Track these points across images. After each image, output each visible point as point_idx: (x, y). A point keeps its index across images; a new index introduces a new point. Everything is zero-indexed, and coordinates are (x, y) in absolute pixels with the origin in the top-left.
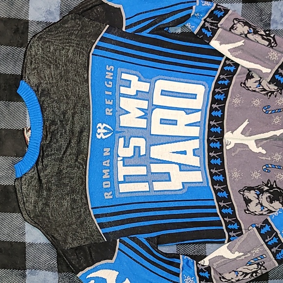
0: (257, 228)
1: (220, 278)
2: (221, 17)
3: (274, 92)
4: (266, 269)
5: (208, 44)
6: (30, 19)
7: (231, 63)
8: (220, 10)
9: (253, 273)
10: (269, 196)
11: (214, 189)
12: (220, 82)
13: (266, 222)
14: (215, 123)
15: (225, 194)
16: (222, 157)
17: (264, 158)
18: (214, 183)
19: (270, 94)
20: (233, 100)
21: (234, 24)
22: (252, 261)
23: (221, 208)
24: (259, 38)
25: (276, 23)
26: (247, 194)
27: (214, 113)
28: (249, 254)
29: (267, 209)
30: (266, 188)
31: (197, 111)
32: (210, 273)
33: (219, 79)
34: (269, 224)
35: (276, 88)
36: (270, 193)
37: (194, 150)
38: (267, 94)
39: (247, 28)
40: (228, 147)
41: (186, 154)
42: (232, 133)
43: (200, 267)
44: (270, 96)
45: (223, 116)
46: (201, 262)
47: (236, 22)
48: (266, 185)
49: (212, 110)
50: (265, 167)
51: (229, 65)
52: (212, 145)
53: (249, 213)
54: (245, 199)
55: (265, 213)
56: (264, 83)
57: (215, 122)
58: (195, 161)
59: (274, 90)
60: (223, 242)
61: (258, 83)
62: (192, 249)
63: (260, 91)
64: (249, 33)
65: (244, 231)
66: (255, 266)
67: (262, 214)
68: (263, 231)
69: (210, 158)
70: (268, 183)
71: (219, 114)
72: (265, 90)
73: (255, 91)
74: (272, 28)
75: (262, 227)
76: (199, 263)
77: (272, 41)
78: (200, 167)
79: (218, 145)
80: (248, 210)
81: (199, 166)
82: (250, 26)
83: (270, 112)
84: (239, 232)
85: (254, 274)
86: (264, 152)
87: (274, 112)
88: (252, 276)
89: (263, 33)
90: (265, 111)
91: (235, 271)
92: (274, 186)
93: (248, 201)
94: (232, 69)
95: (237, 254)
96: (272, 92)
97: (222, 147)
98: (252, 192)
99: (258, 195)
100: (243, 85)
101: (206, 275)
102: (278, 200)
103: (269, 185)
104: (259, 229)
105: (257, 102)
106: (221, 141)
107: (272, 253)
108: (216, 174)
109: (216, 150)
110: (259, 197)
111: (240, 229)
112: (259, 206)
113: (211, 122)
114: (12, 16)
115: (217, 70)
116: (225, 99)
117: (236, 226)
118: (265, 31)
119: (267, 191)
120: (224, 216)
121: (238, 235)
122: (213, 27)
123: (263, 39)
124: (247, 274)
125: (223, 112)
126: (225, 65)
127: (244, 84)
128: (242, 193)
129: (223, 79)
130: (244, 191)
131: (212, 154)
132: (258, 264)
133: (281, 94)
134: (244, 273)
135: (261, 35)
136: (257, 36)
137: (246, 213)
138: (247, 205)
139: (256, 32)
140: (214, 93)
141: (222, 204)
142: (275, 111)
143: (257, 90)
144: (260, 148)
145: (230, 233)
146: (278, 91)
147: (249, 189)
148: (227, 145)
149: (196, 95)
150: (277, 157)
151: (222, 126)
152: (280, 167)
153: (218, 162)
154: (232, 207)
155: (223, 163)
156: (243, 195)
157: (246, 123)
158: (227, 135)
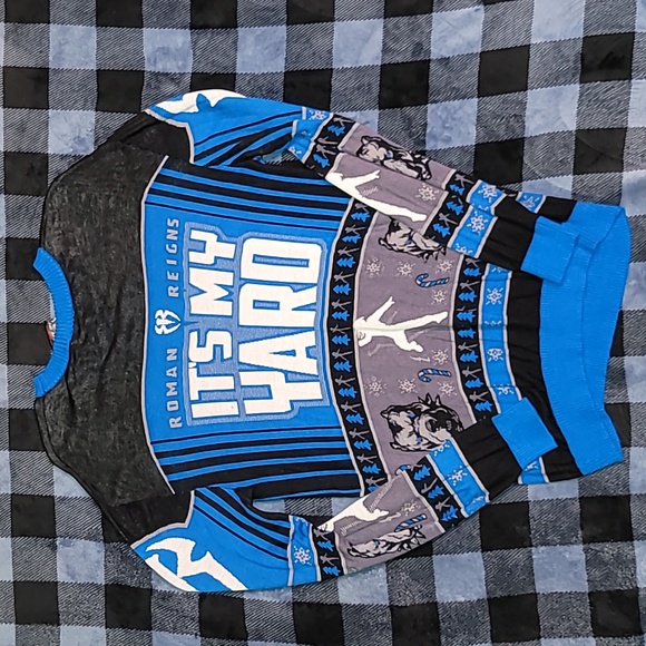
0: (408, 471)
1: (349, 550)
2: (342, 136)
4: (424, 537)
5: (323, 178)
6: (50, 151)
7: (363, 207)
8: (338, 124)
9: (403, 542)
10: (430, 421)
11: (341, 410)
12: (345, 239)
13: (424, 461)
14: (340, 305)
15: (358, 419)
16: (351, 359)
17: (420, 359)
18: (341, 400)
19: (426, 255)
20: (369, 267)
21: (364, 145)
22: (404, 525)
23: (352, 441)
24: (403, 167)
25: (434, 138)
26: (394, 417)
27: (337, 289)
28: (399, 514)
29: (427, 442)
30: (425, 408)
31: (312, 285)
32: (333, 543)
33: (344, 234)
34: (429, 465)
35: (437, 245)
36: (431, 415)
37: (307, 349)
38: (422, 255)
39: (383, 150)
40: (362, 343)
41: (295, 355)
42: (365, 319)
43: (318, 534)
44: (427, 258)
45: (352, 293)
46: (322, 527)
47: (365, 142)
48: (425, 403)
49: (333, 283)
50: (422, 374)
51: (361, 211)
52: (336, 340)
53: (398, 448)
54: (390, 425)
55: (423, 448)
56: (418, 238)
57: (339, 303)
58: (310, 366)
59: (433, 249)
60: (357, 496)
61: (406, 239)
62: (309, 507)
63: (411, 251)
64: (386, 158)
65: (389, 477)
66: (407, 532)
67: (419, 450)
68: (418, 477)
69: (333, 361)
70: (427, 400)
71: (346, 289)
72: (418, 249)
73: (402, 251)
74: (428, 148)
75: (417, 470)
76: (319, 528)
77: (424, 170)
78: (318, 376)
79: (345, 340)
80: (396, 443)
81: (316, 374)
82: (388, 147)
83: (427, 285)
84: (381, 477)
85: (405, 546)
86: (420, 349)
88: (402, 547)
89: (409, 157)
90: (419, 282)
91: (374, 541)
92: (438, 404)
93: (396, 429)
94: (364, 217)
95: (378, 513)
96: (430, 252)
97: (352, 343)
98: (402, 413)
99: (412, 419)
100: (382, 242)
101: (328, 545)
102: (445, 426)
103: (429, 403)
104: (411, 474)
105: (406, 269)
106: (350, 333)
107: (436, 511)
108: (344, 386)
109: (342, 348)
110: (413, 422)
111: (383, 474)
112: (414, 436)
113: (333, 304)
114: (24, 148)
115: (340, 219)
116: (355, 266)
117: (375, 469)
118: (412, 155)
119: (426, 412)
120: (357, 452)
121: (380, 484)
122: (328, 152)
123: (409, 167)
124: (393, 545)
125: (352, 286)
126: (354, 210)
127: (385, 240)
128: (386, 415)
129: (352, 234)
130: (389, 413)
131: (336, 355)
132: (411, 530)
133: (444, 254)
134: (388, 543)
135: (407, 161)
136: (399, 163)
137: (393, 448)
138: (394, 435)
139: (397, 157)
140: (337, 257)
141: (354, 434)
142: (434, 283)
143: (406, 249)
144: (414, 343)
145: (367, 481)
146: (440, 250)
147: (398, 409)
148: (359, 339)
149: (308, 261)
150: (441, 357)
151: (350, 309)
152: (446, 374)
153: (347, 366)
154: (370, 437)
155: (354, 369)
156: (388, 419)
157: (390, 303)
158: (358, 324)
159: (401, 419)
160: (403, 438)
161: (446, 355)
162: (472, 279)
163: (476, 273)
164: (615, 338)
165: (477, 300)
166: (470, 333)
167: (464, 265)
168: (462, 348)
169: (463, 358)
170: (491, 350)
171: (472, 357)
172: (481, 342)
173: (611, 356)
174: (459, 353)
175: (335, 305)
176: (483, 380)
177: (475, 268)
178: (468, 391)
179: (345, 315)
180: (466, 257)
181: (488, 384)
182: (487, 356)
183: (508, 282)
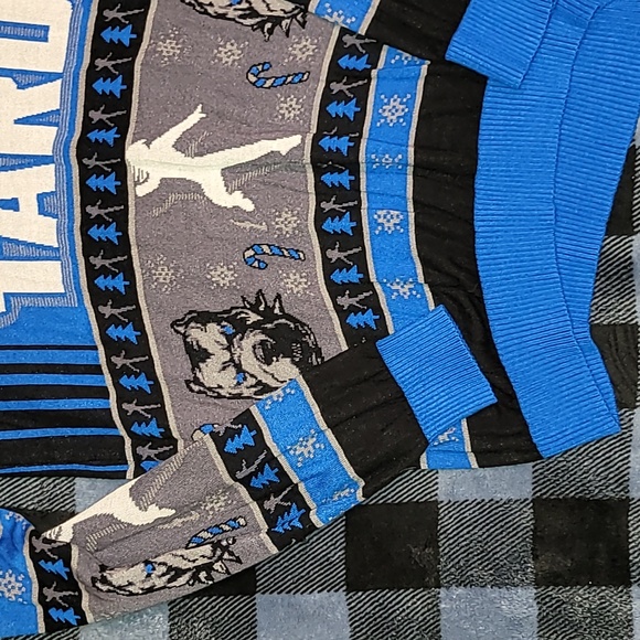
0: (214, 435)
3: (284, 18)
4: (238, 560)
9: (199, 569)
10: (262, 343)
11: (99, 316)
13: (246, 419)
14: (104, 117)
15: (129, 333)
16: (121, 220)
18: (98, 297)
19: (269, 25)
20: (160, 44)
22: (205, 535)
23: (116, 373)
26: (195, 333)
27: (99, 86)
28: (195, 516)
29: (254, 381)
30: (253, 318)
31: (49, 77)
32: (67, 563)
34: (254, 425)
35: (289, 6)
36: (264, 331)
37: (41, 197)
38: (261, 25)
40: (142, 191)
41: (17, 209)
42: (148, 144)
43: (39, 546)
45: (127, 94)
46: (49, 534)
48: (254, 309)
49: (93, 74)
50: (251, 253)
52: (93, 182)
53: (199, 392)
54: (189, 348)
55: (246, 393)
57: (103, 112)
58: (44, 231)
59: (282, 14)
60: (121, 476)
62: (32, 492)
63: (240, 17)
65: (181, 444)
66: (207, 550)
67: (239, 396)
68: (231, 447)
69: (87, 222)
70: (258, 303)
71: (115, 87)
73: (223, 16)
75: (231, 433)
78: (58, 249)
79: (110, 184)
80: (197, 381)
81: (56, 245)
83: (269, 83)
84: (165, 444)
85: (203, 575)
86: (248, 206)
87: (280, 81)
88: (195, 577)
90: (253, 79)
92: (277, 311)
93: (198, 355)
95: (154, 513)
96: (277, 21)
97: (123, 191)
98: (213, 327)
99: (230, 338)
101: (58, 567)
103: (262, 308)
104: (220, 441)
105: (230, 54)
106: (121, 170)
107: (265, 513)
108: (104, 271)
109: (104, 198)
110: (231, 343)
111: (168, 439)
113: (92, 114)
116: (136, 44)
117: (153, 429)
119: (256, 326)
120: (124, 398)
121: (163, 457)
124: (179, 572)
125: (129, 81)
128: (181, 329)
130: (187, 324)
131: (93, 211)
132: (216, 545)
133: (303, 25)
134: (170, 569)
137: (192, 390)
138: (195, 366)
140: (101, 24)
141: (119, 361)
142: (282, 82)
143: (231, 13)
144: (238, 194)
145: (140, 450)
146: (295, 16)
147: (204, 318)
148: (137, 183)
149: (46, 28)
150: (287, 222)
151: (122, 125)
152: (296, 255)
153: (111, 233)
154: (148, 368)
155: (125, 239)
156: (185, 336)
157: (196, 116)
158: (135, 153)
159: (209, 337)
160: (211, 374)
161: (298, 219)
162: (353, 75)
163: (361, 64)
164: (617, 200)
165: (361, 116)
166: (344, 179)
167: (340, 49)
168: (327, 206)
169: (329, 226)
170: (382, 213)
171: (345, 224)
172: (364, 196)
173: (609, 233)
174: (320, 217)
175: (96, 116)
176: (363, 269)
177: (360, 56)
178: (335, 290)
179: (110, 136)
180: (343, 31)
181: (373, 278)
182: (374, 224)
183: (421, 83)
